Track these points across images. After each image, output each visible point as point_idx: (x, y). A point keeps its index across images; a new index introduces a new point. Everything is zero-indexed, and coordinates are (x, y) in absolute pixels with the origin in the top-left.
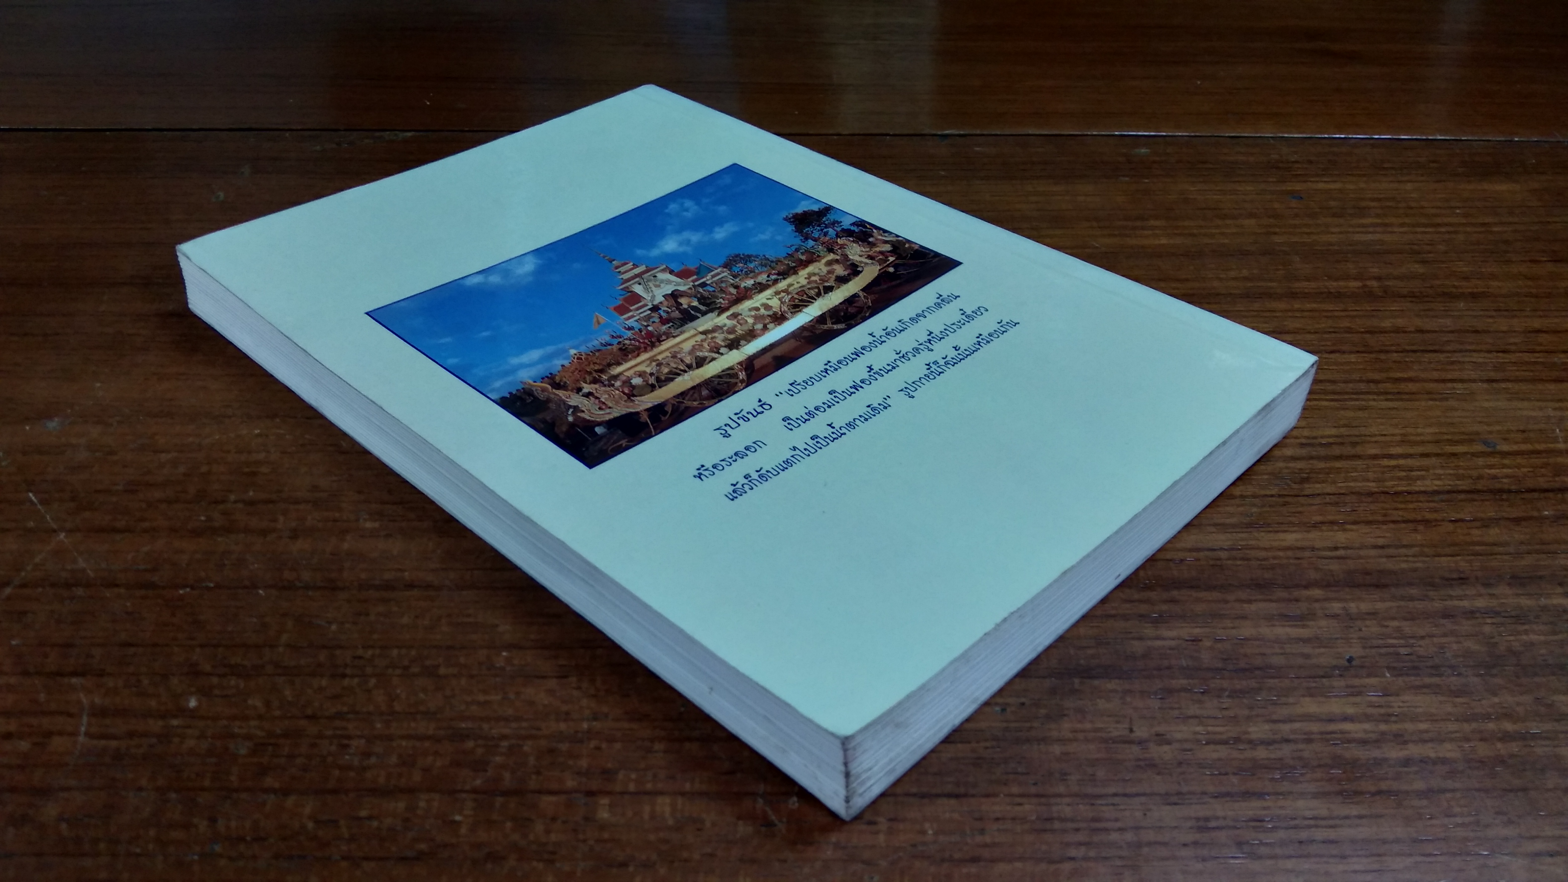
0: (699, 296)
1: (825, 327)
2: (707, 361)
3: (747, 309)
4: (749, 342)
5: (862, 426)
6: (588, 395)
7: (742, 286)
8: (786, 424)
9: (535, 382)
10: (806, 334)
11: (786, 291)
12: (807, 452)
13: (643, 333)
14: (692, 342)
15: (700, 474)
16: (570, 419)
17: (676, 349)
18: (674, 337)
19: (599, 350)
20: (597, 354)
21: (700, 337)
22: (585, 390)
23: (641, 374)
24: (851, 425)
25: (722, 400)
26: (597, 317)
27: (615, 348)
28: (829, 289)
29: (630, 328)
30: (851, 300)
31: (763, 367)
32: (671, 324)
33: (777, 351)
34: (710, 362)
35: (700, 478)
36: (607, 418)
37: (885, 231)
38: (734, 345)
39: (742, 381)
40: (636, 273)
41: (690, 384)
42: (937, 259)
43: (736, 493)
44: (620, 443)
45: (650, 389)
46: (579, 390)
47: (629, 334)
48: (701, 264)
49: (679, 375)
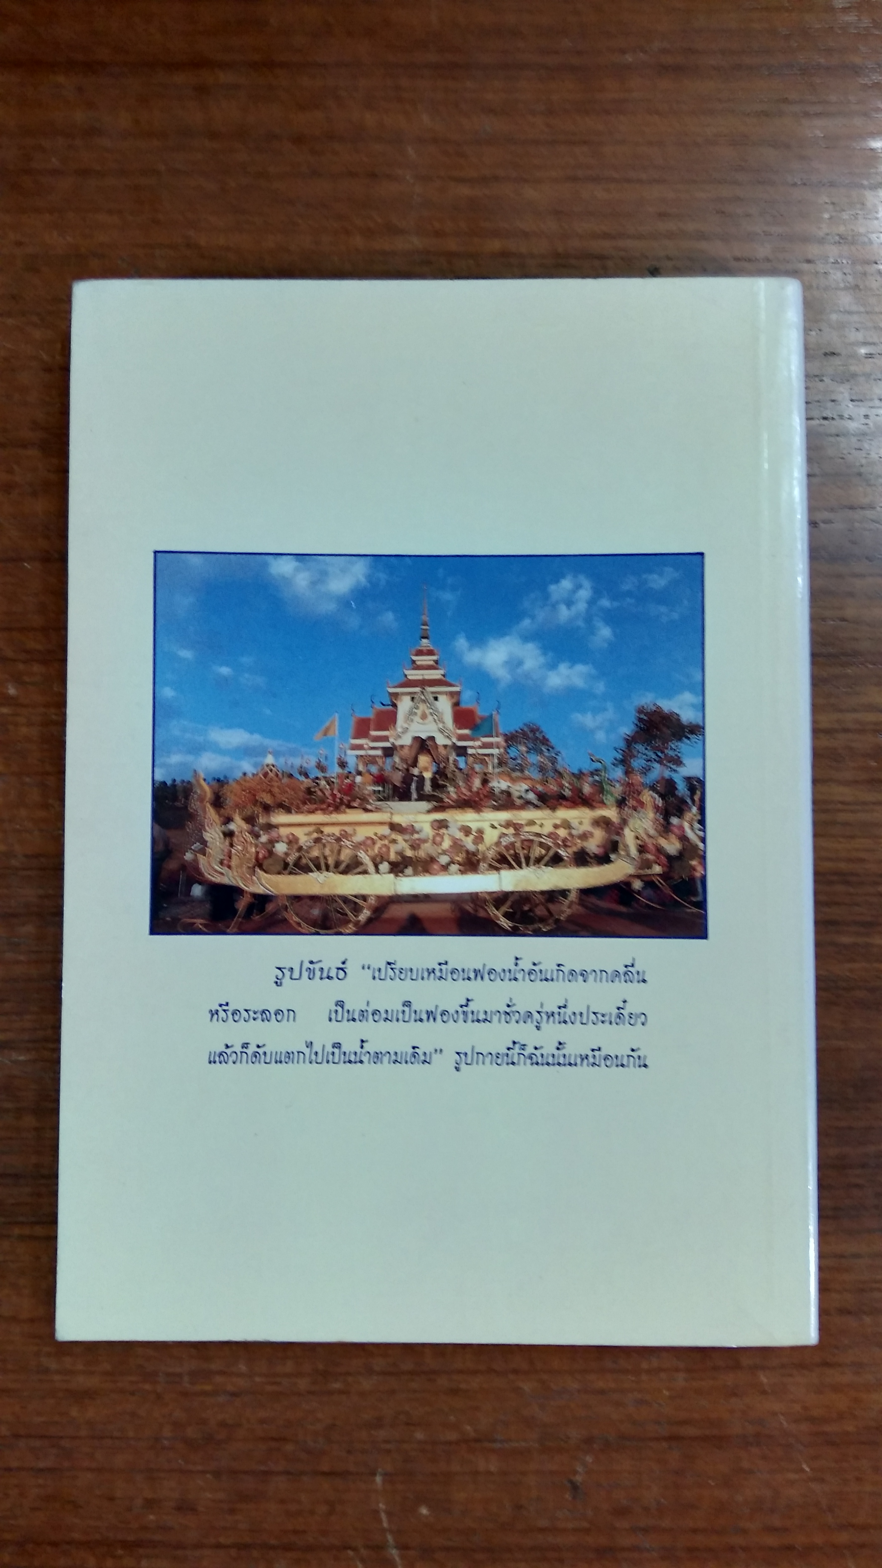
0: (441, 766)
1: (496, 912)
2: (359, 870)
3: (460, 824)
4: (416, 873)
5: (385, 1066)
6: (229, 835)
7: (491, 785)
8: (334, 1008)
9: (205, 780)
10: (469, 908)
11: (517, 827)
12: (313, 1057)
13: (346, 781)
14: (369, 832)
15: (217, 1012)
16: (188, 856)
17: (349, 829)
18: (367, 810)
19: (291, 776)
20: (285, 780)
21: (385, 830)
22: (232, 826)
23: (292, 841)
24: (377, 1057)
25: (318, 934)
26: (333, 722)
27: (306, 782)
28: (556, 860)
29: (343, 764)
30: (553, 896)
31: (392, 921)
32: (380, 788)
33: (420, 910)
34: (360, 873)
35: (212, 1015)
36: (217, 879)
37: (702, 822)
38: (398, 868)
39: (356, 924)
40: (427, 677)
41: (316, 890)
42: (695, 910)
43: (219, 1058)
44: (195, 921)
45: (279, 867)
46: (228, 820)
47: (337, 770)
48: (491, 716)
49: (319, 868)
